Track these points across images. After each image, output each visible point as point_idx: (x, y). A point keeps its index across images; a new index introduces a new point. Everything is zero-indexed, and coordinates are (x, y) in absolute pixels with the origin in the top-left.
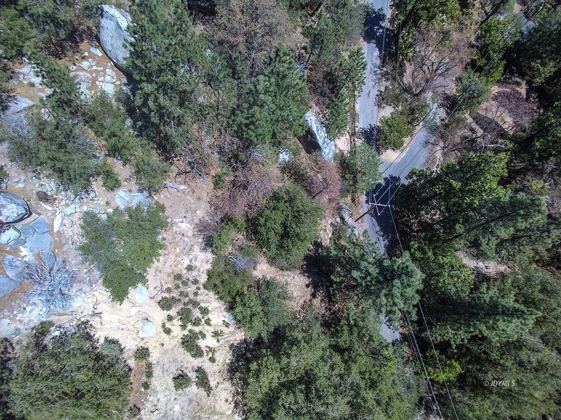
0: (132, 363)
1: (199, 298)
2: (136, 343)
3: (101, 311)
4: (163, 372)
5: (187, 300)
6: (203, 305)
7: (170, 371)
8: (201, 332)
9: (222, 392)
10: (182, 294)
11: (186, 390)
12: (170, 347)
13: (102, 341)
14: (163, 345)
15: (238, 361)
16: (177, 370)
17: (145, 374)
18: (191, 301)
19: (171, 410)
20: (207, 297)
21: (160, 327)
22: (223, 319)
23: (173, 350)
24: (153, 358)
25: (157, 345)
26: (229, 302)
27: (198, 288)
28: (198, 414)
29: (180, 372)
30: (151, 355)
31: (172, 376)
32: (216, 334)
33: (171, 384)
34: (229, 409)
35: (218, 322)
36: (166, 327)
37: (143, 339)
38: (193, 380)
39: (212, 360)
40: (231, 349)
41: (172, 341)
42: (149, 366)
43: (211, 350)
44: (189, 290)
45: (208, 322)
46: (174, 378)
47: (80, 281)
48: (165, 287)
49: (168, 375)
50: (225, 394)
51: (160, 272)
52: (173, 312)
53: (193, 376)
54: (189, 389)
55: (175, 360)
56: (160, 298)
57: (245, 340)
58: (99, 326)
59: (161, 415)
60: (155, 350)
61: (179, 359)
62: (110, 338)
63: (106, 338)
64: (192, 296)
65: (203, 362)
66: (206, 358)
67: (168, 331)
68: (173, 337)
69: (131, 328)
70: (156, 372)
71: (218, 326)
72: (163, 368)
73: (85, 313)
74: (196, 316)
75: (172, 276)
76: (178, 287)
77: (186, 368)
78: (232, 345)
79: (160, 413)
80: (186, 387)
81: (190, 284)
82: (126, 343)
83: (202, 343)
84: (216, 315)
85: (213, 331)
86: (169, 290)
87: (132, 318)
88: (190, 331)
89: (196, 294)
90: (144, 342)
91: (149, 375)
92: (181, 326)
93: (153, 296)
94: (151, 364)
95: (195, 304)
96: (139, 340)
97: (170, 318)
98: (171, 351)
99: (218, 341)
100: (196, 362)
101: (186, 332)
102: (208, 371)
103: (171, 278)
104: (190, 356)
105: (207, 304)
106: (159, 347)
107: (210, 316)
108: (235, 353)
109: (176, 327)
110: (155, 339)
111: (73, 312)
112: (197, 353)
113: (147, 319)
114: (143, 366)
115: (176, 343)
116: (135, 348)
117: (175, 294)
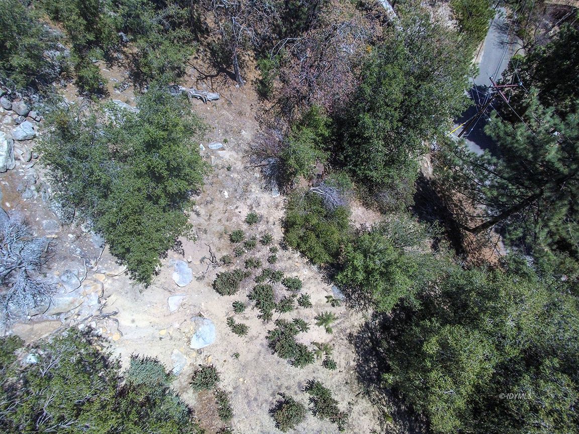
0: (190, 398)
1: (278, 266)
2: (189, 361)
3: (115, 310)
4: (249, 403)
5: (259, 272)
6: (287, 275)
7: (260, 399)
8: (297, 321)
9: (362, 418)
10: (248, 263)
11: (300, 427)
12: (250, 357)
13: (126, 364)
14: (237, 355)
15: (366, 361)
16: (273, 395)
17: (217, 414)
18: (267, 273)
20: (290, 261)
21: (225, 325)
22: (326, 294)
23: (256, 360)
24: (225, 383)
25: (227, 356)
26: (325, 269)
27: (273, 250)
29: (278, 397)
30: (221, 377)
31: (266, 407)
32: (323, 320)
33: (269, 422)
35: (320, 300)
36: (236, 323)
37: (199, 352)
38: (306, 407)
39: (329, 364)
40: (351, 343)
41: (251, 347)
42: (222, 397)
43: (324, 348)
44: (258, 255)
45: (305, 302)
46: (272, 411)
47: (65, 258)
48: (219, 256)
49: (260, 407)
50: (368, 421)
51: (205, 232)
52: (241, 296)
53: (304, 399)
54: (303, 424)
55: (265, 379)
56: (214, 277)
57: (367, 324)
58: (115, 337)
60: (225, 366)
61: (272, 375)
62: (141, 357)
63: (134, 358)
64: (266, 265)
65: (314, 371)
66: (318, 363)
67: (240, 330)
68: (251, 339)
69: (176, 335)
70: (237, 405)
71: (320, 306)
72: (247, 396)
73: (85, 313)
74: (281, 296)
75: (227, 237)
76: (239, 254)
77: (288, 388)
78: (350, 335)
80: (298, 422)
81: (259, 245)
82: (173, 362)
83: (303, 338)
84: (313, 289)
85: (316, 315)
86: (226, 261)
87: (173, 317)
88: (278, 322)
89: (272, 260)
90: (202, 356)
91: (226, 413)
92: (260, 317)
93: (200, 274)
94: (223, 393)
95: (275, 276)
96: (194, 354)
97: (238, 307)
98: (254, 364)
99: (328, 330)
100: (303, 374)
101: (272, 326)
102: (327, 385)
103: (226, 241)
104: (289, 366)
105: (294, 274)
106: (231, 360)
107: (303, 291)
108: (358, 347)
109: (251, 317)
110: (221, 348)
111: (59, 314)
112: (302, 356)
113: (200, 315)
114: (210, 400)
115: (259, 347)
116: (189, 371)
117: (238, 265)
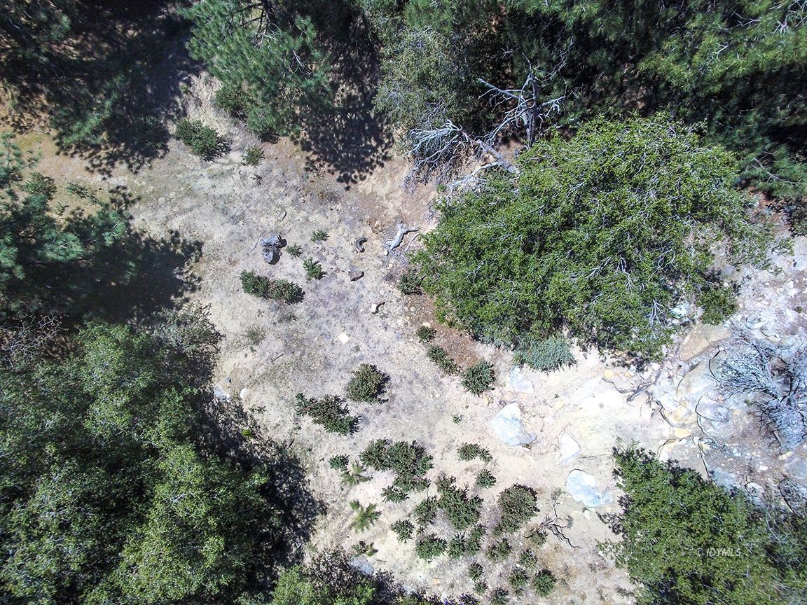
0: (485, 352)
1: (462, 566)
2: (508, 388)
3: (632, 403)
4: (417, 376)
5: (485, 542)
6: (444, 557)
7: (405, 386)
8: (403, 497)
9: (280, 418)
10: (506, 549)
11: (348, 378)
12: (440, 426)
13: (576, 352)
14: (457, 420)
15: (293, 489)
16: (393, 397)
17: (446, 349)
18: (473, 547)
19: (352, 328)
20: (449, 581)
21: (490, 448)
22: (378, 556)
23: (431, 425)
24: (453, 386)
25: (467, 413)
26: (394, 595)
27: (481, 587)
28: (298, 354)
29: (386, 397)
30: (462, 388)
31: (394, 380)
32: (368, 516)
33: (384, 367)
34: (248, 399)
35: (383, 542)
36: (478, 458)
37: (503, 403)
38: (349, 401)
39: (340, 462)
40: (321, 502)
41: (445, 438)
42: (449, 368)
43: (353, 479)
44: (499, 568)
45: (403, 528)
46: (387, 379)
47: (744, 436)
48: (551, 538)
49: (402, 378)
50: (272, 418)
51: (592, 568)
52: (491, 497)
53: (355, 409)
54: (346, 382)
55: (410, 410)
56: (540, 504)
57: (307, 538)
58: (610, 373)
59: (362, 310)
60: (463, 401)
61: (404, 417)
62: (565, 366)
63: (572, 362)
64: (480, 558)
65: (353, 446)
66: (354, 456)
67: (468, 452)
68: (449, 447)
69: (542, 409)
70: (428, 368)
71: (379, 534)
72: (422, 382)
73: (664, 382)
74: (438, 522)
75: (559, 575)
76: (527, 556)
77: (379, 411)
78: (324, 512)
79: (366, 311)
80: (353, 381)
81: (506, 584)
82: (526, 378)
83: (385, 478)
84: (399, 554)
85: (381, 518)
86: (538, 536)
87: (559, 428)
88: (426, 484)
89: (476, 570)
90: (496, 401)
91: (436, 355)
92: (453, 480)
93: (560, 499)
94: (450, 373)
95: (460, 548)
96: (507, 398)
97: (486, 479)
98: (432, 420)
99: (356, 505)
100: (368, 436)
101: (431, 475)
102: (334, 436)
103: (556, 567)
104: (388, 437)
105: (434, 564)
106: (461, 411)
107: (411, 545)
108: (309, 500)
109: (464, 475)
110: (480, 419)
111: (693, 368)
112: (377, 456)
113: (527, 446)
114: (461, 359)
115: (434, 442)
116: (502, 377)
117: (519, 538)
